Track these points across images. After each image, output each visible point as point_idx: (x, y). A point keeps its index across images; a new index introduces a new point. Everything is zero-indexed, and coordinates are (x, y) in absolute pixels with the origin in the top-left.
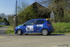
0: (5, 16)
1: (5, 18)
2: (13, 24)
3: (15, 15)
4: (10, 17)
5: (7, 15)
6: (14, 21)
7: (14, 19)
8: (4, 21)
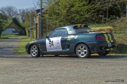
0: (15, 13)
1: (14, 17)
2: (35, 32)
3: (38, 11)
4: (27, 15)
5: (20, 10)
6: (37, 24)
7: (37, 20)
8: (14, 25)
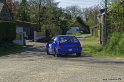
0: (79, 12)
1: (78, 16)
2: (99, 31)
3: (102, 11)
5: (84, 9)
6: (101, 24)
8: (78, 24)
